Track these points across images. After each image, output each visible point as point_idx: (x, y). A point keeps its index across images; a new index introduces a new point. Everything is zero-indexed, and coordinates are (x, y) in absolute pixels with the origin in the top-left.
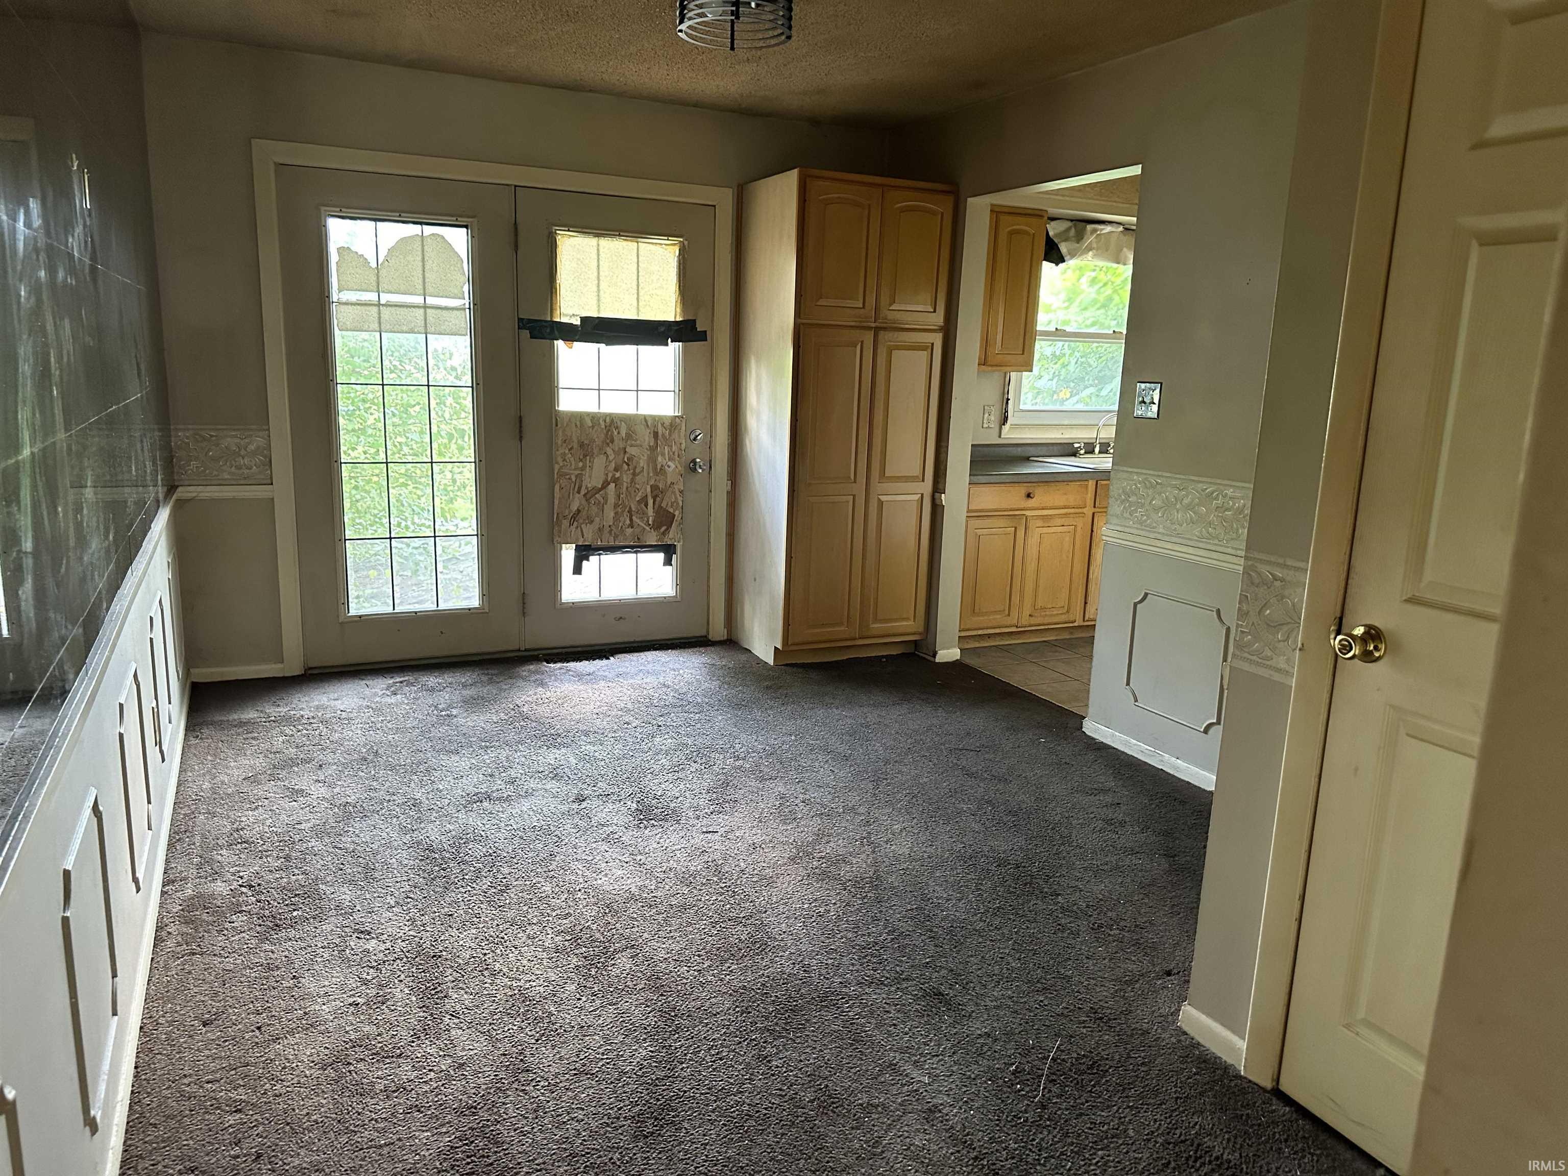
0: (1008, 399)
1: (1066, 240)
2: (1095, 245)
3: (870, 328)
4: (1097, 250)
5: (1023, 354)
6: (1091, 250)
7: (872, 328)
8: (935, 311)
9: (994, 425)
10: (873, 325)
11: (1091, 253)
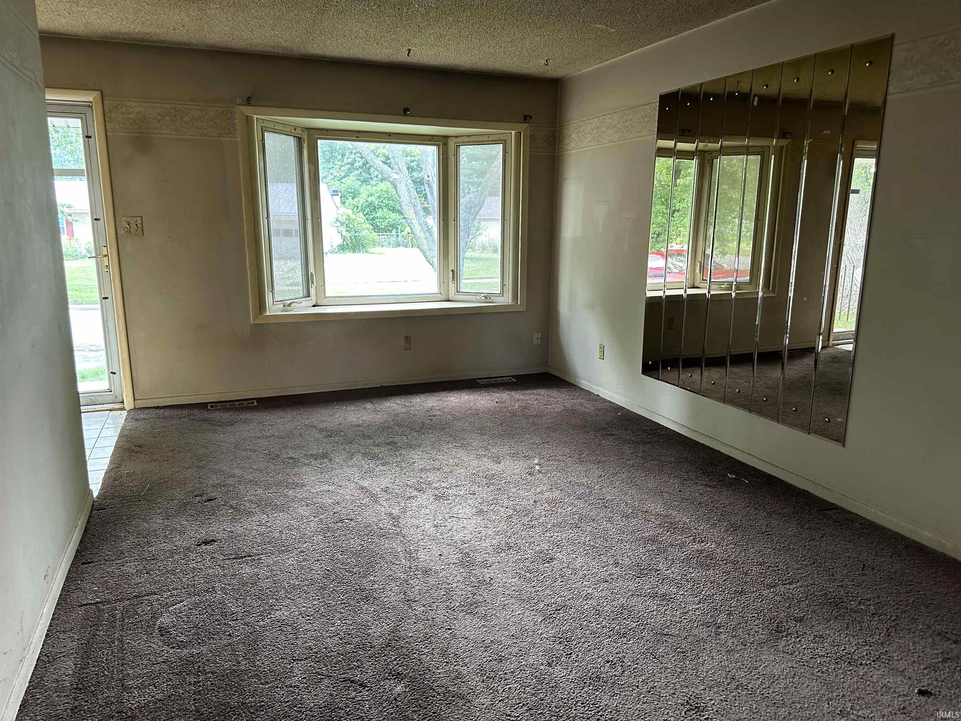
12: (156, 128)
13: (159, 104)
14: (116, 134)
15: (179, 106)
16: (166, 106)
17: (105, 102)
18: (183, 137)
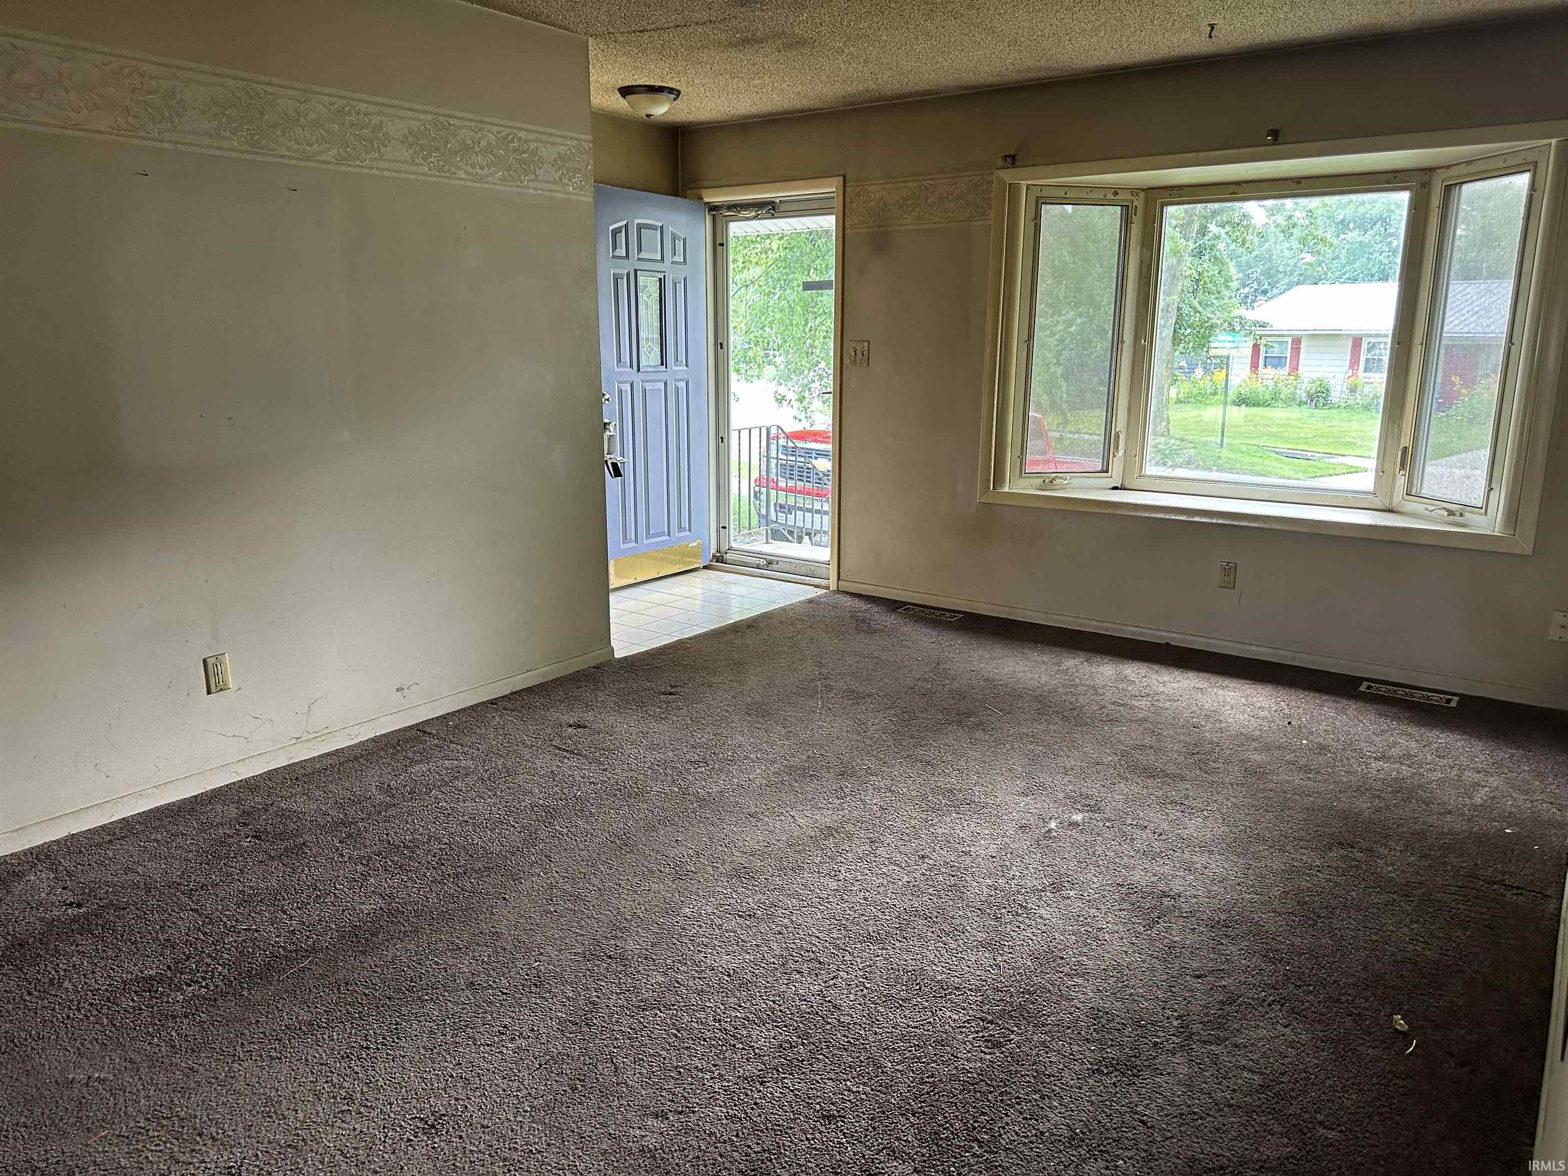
12: (896, 218)
13: (902, 184)
14: (854, 231)
15: (925, 183)
16: (911, 184)
17: (847, 189)
18: (925, 227)
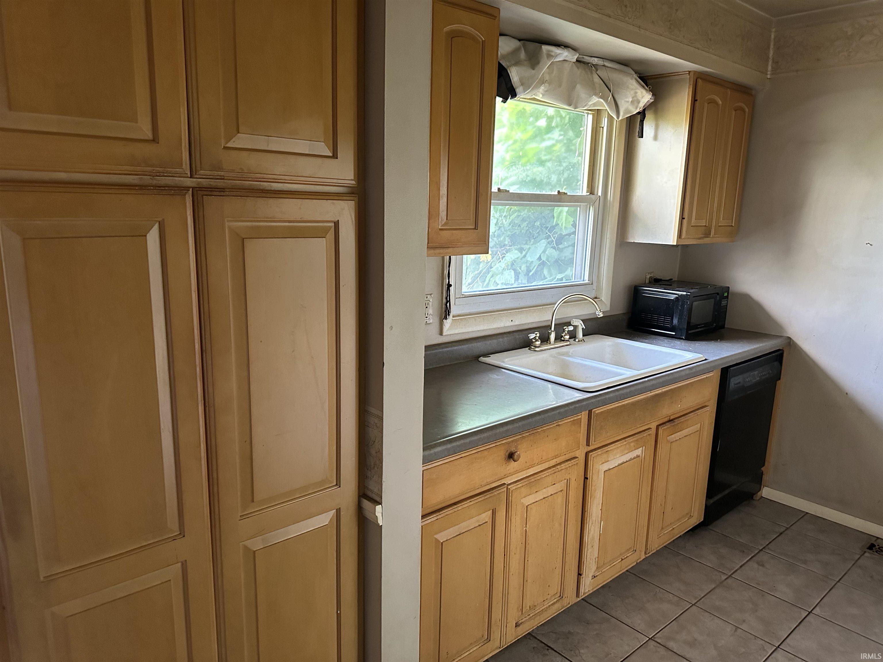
0: (449, 285)
1: (517, 63)
2: (547, 77)
3: (181, 190)
4: (550, 84)
5: (476, 228)
6: (543, 83)
7: (187, 188)
8: (335, 156)
9: (433, 320)
10: (189, 182)
11: (542, 88)
